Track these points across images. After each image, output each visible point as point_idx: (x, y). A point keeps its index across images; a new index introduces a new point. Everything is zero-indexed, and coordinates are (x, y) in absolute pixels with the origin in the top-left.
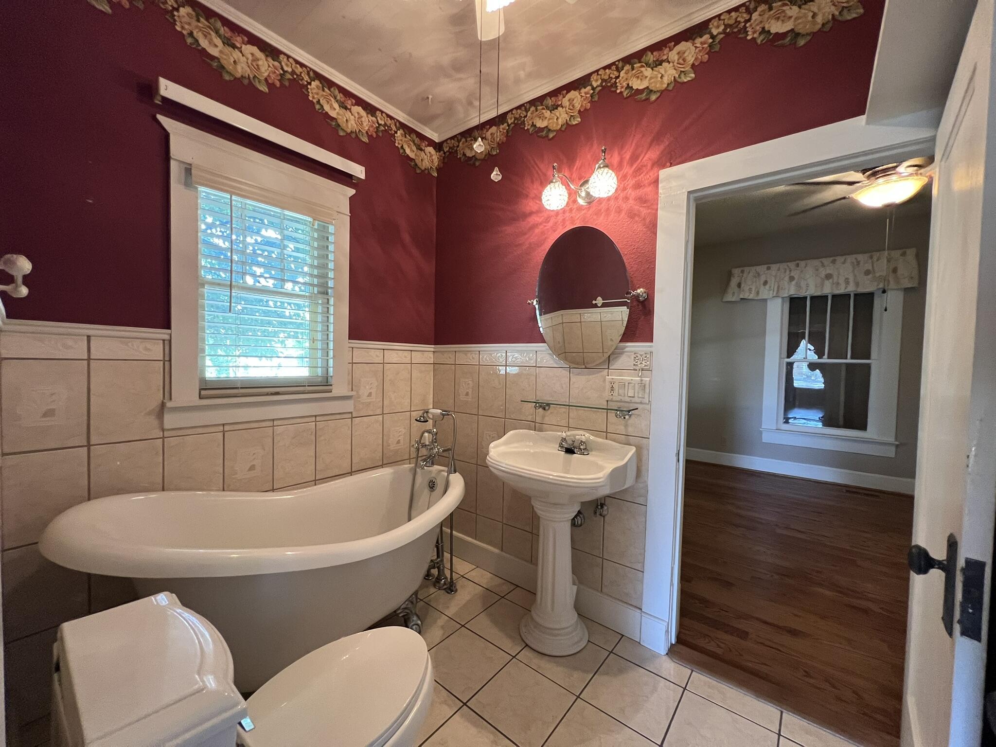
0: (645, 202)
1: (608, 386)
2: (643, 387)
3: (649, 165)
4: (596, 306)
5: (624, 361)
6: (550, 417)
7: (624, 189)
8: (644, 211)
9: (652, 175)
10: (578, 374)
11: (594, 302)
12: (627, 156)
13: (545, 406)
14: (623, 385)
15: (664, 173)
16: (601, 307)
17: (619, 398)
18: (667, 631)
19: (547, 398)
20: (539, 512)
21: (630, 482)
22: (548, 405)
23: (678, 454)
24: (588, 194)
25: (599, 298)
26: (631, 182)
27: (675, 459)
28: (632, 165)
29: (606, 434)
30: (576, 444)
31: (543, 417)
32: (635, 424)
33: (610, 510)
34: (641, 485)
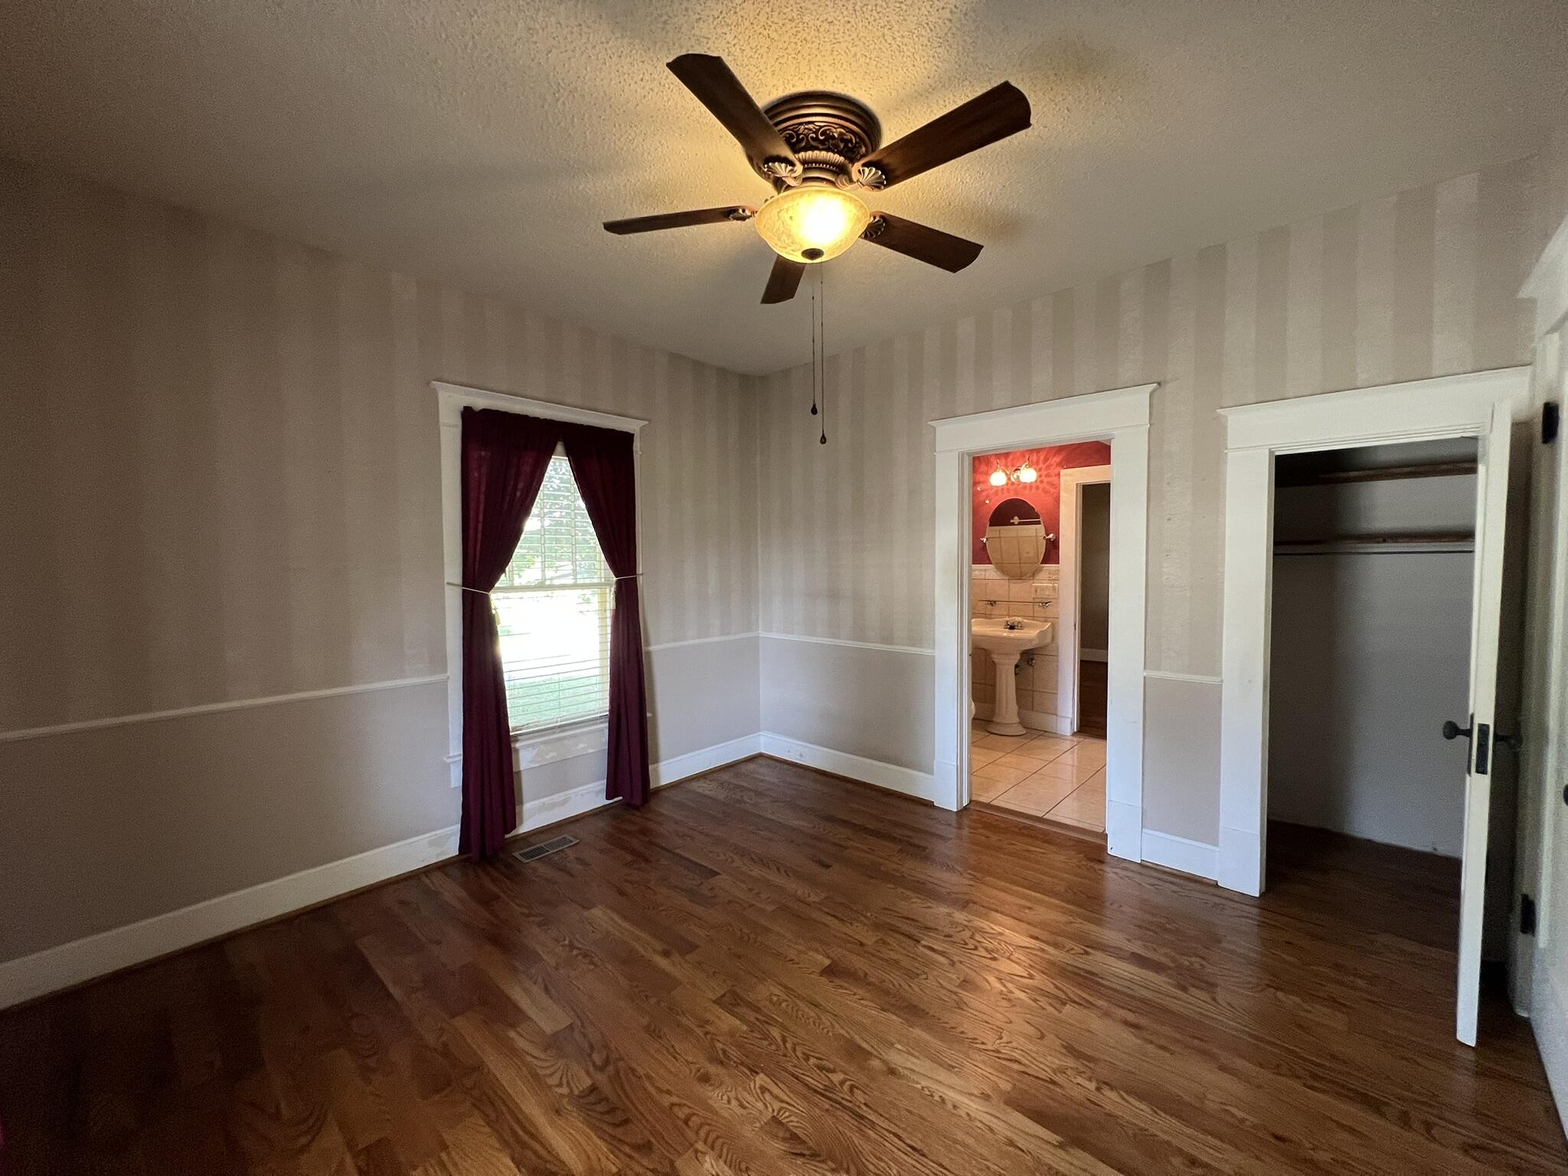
0: (1053, 485)
1: (1033, 590)
2: (1054, 589)
3: (1055, 464)
4: (1013, 524)
5: (1043, 575)
6: (996, 610)
7: (1040, 476)
8: (1052, 490)
9: (1056, 471)
10: (1014, 583)
11: (1012, 521)
12: (1042, 458)
13: (992, 603)
14: (1043, 589)
15: (1063, 472)
16: (1018, 525)
17: (1040, 596)
18: (1071, 723)
19: (993, 598)
20: (996, 661)
21: (1048, 640)
22: (995, 602)
23: (1075, 625)
24: (1018, 477)
25: (1016, 518)
26: (1044, 473)
27: (1073, 628)
28: (1044, 464)
29: (1033, 618)
30: (1016, 624)
31: (992, 610)
32: (1050, 611)
33: (1037, 661)
34: (1054, 645)
